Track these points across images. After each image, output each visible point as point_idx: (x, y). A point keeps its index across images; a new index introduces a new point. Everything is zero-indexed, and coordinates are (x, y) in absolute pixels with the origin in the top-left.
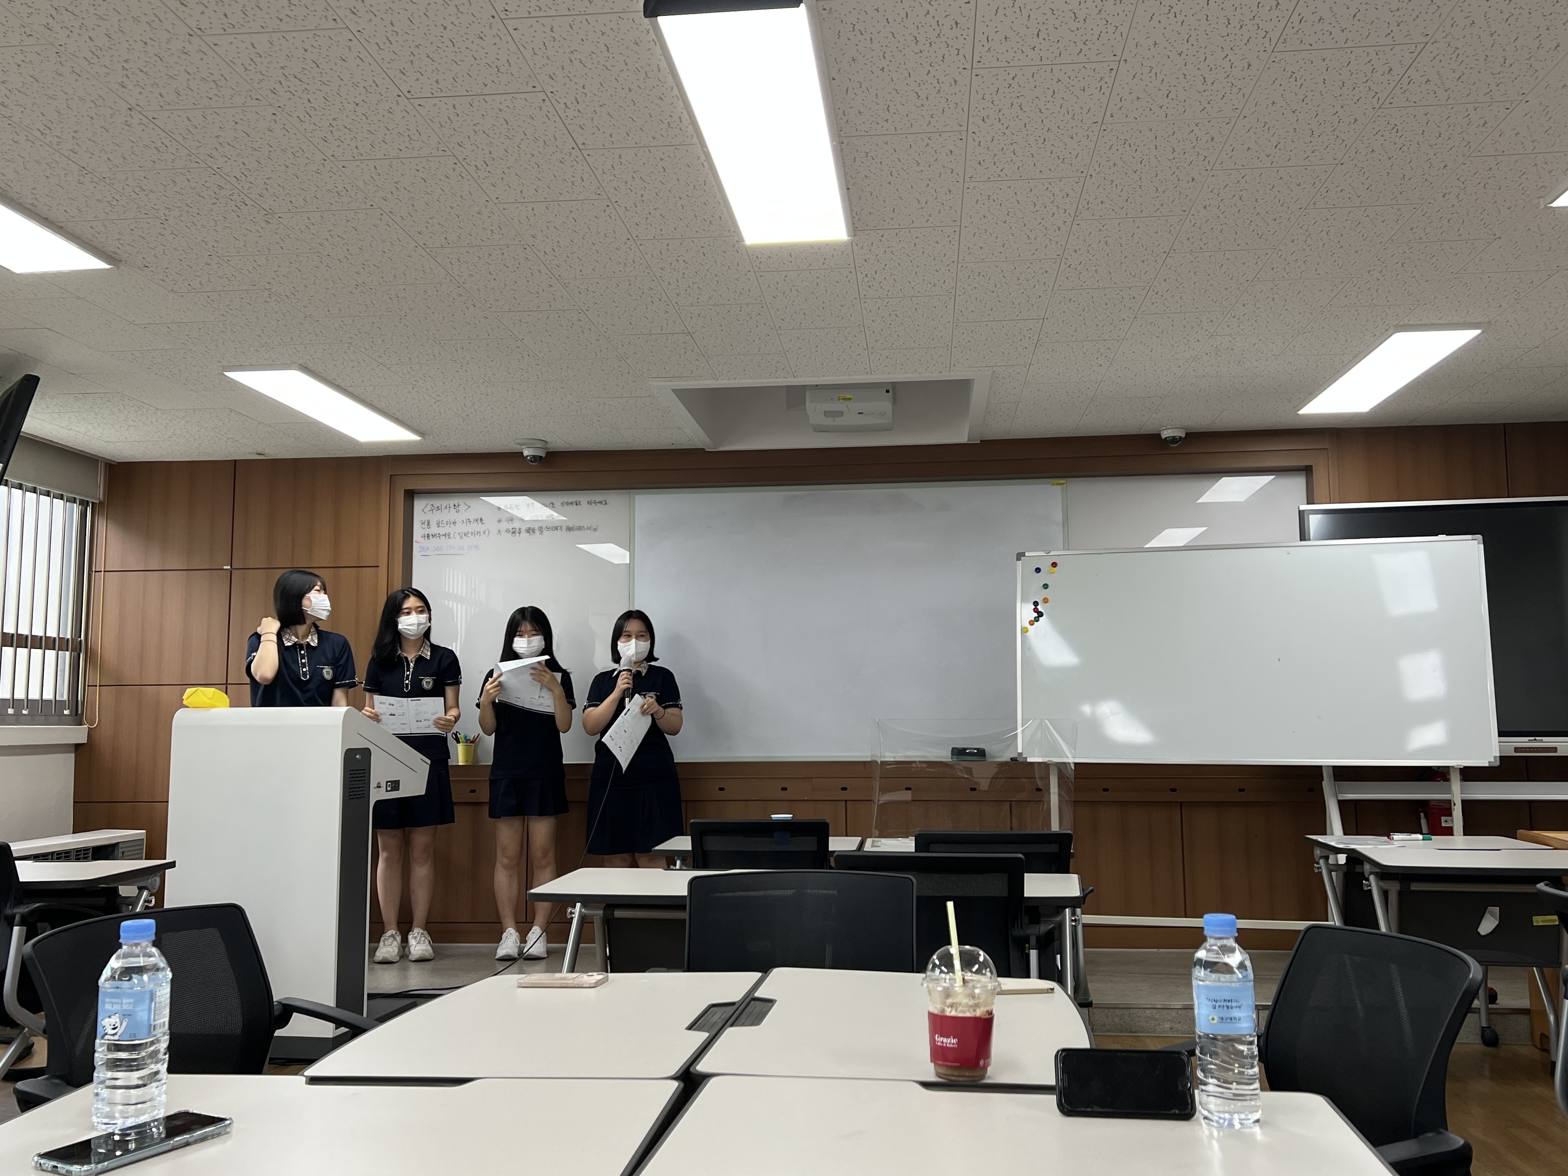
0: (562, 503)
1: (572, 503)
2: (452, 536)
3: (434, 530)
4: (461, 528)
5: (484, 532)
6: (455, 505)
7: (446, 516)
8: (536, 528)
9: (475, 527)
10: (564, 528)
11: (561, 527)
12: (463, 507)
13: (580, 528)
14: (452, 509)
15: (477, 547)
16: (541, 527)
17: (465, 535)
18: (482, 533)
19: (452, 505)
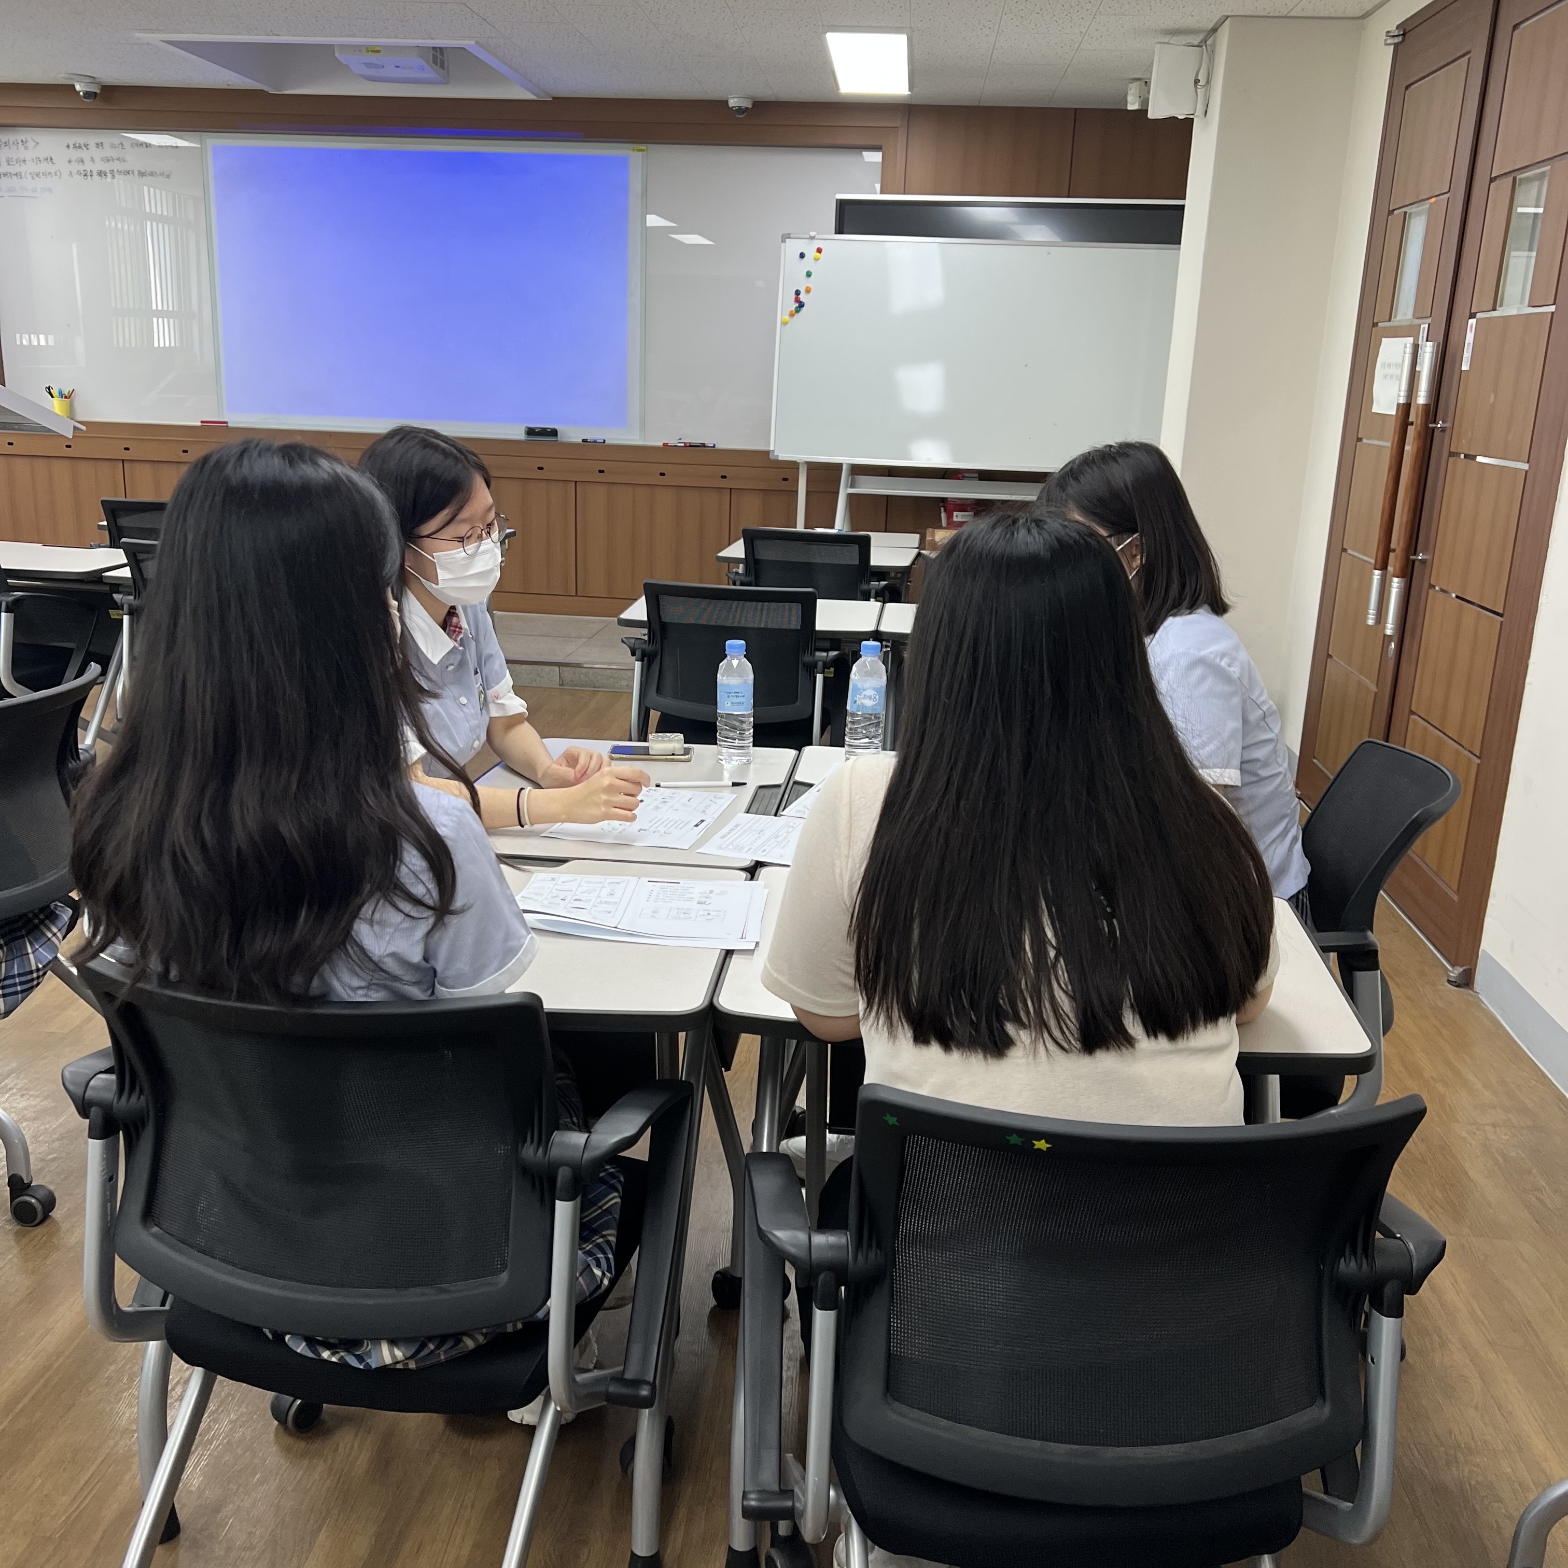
0: (132, 145)
1: (141, 145)
2: (23, 176)
3: (4, 168)
4: (30, 167)
5: (56, 173)
6: (22, 141)
8: (108, 172)
9: (44, 167)
10: (136, 173)
11: (133, 172)
12: (31, 144)
13: (153, 174)
14: (20, 145)
15: (50, 190)
16: (113, 171)
17: (37, 175)
18: (53, 174)
19: (19, 141)
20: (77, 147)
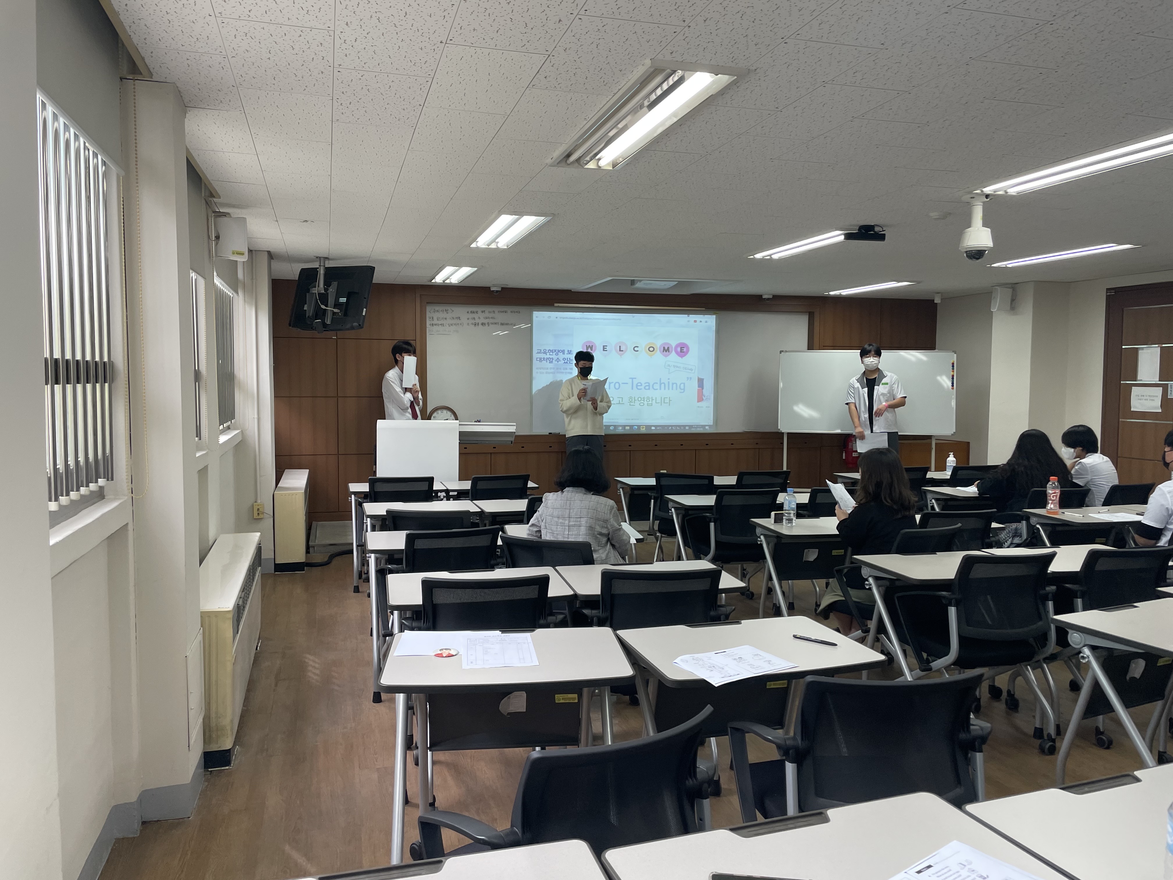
0: (499, 312)
1: (503, 312)
2: (445, 325)
3: (435, 322)
4: (449, 321)
5: (461, 324)
7: (441, 315)
8: (486, 323)
9: (455, 321)
10: (499, 324)
11: (498, 323)
12: (450, 311)
13: (507, 324)
15: (457, 331)
16: (488, 323)
17: (451, 325)
19: (444, 310)
20: (472, 312)
